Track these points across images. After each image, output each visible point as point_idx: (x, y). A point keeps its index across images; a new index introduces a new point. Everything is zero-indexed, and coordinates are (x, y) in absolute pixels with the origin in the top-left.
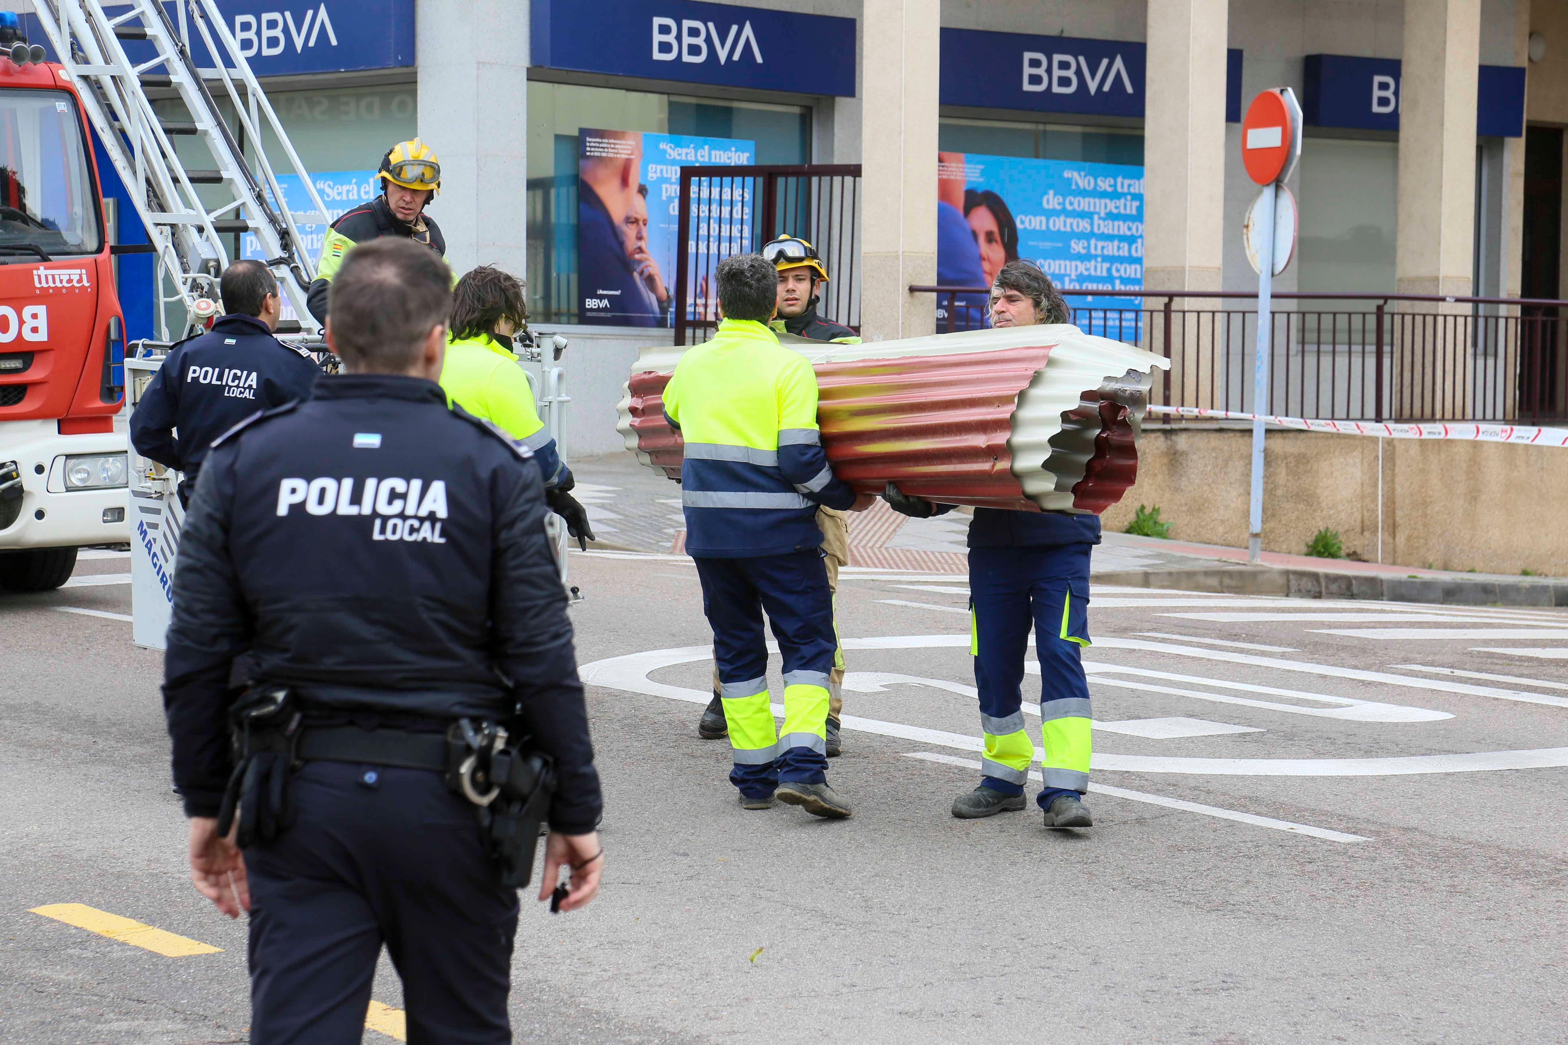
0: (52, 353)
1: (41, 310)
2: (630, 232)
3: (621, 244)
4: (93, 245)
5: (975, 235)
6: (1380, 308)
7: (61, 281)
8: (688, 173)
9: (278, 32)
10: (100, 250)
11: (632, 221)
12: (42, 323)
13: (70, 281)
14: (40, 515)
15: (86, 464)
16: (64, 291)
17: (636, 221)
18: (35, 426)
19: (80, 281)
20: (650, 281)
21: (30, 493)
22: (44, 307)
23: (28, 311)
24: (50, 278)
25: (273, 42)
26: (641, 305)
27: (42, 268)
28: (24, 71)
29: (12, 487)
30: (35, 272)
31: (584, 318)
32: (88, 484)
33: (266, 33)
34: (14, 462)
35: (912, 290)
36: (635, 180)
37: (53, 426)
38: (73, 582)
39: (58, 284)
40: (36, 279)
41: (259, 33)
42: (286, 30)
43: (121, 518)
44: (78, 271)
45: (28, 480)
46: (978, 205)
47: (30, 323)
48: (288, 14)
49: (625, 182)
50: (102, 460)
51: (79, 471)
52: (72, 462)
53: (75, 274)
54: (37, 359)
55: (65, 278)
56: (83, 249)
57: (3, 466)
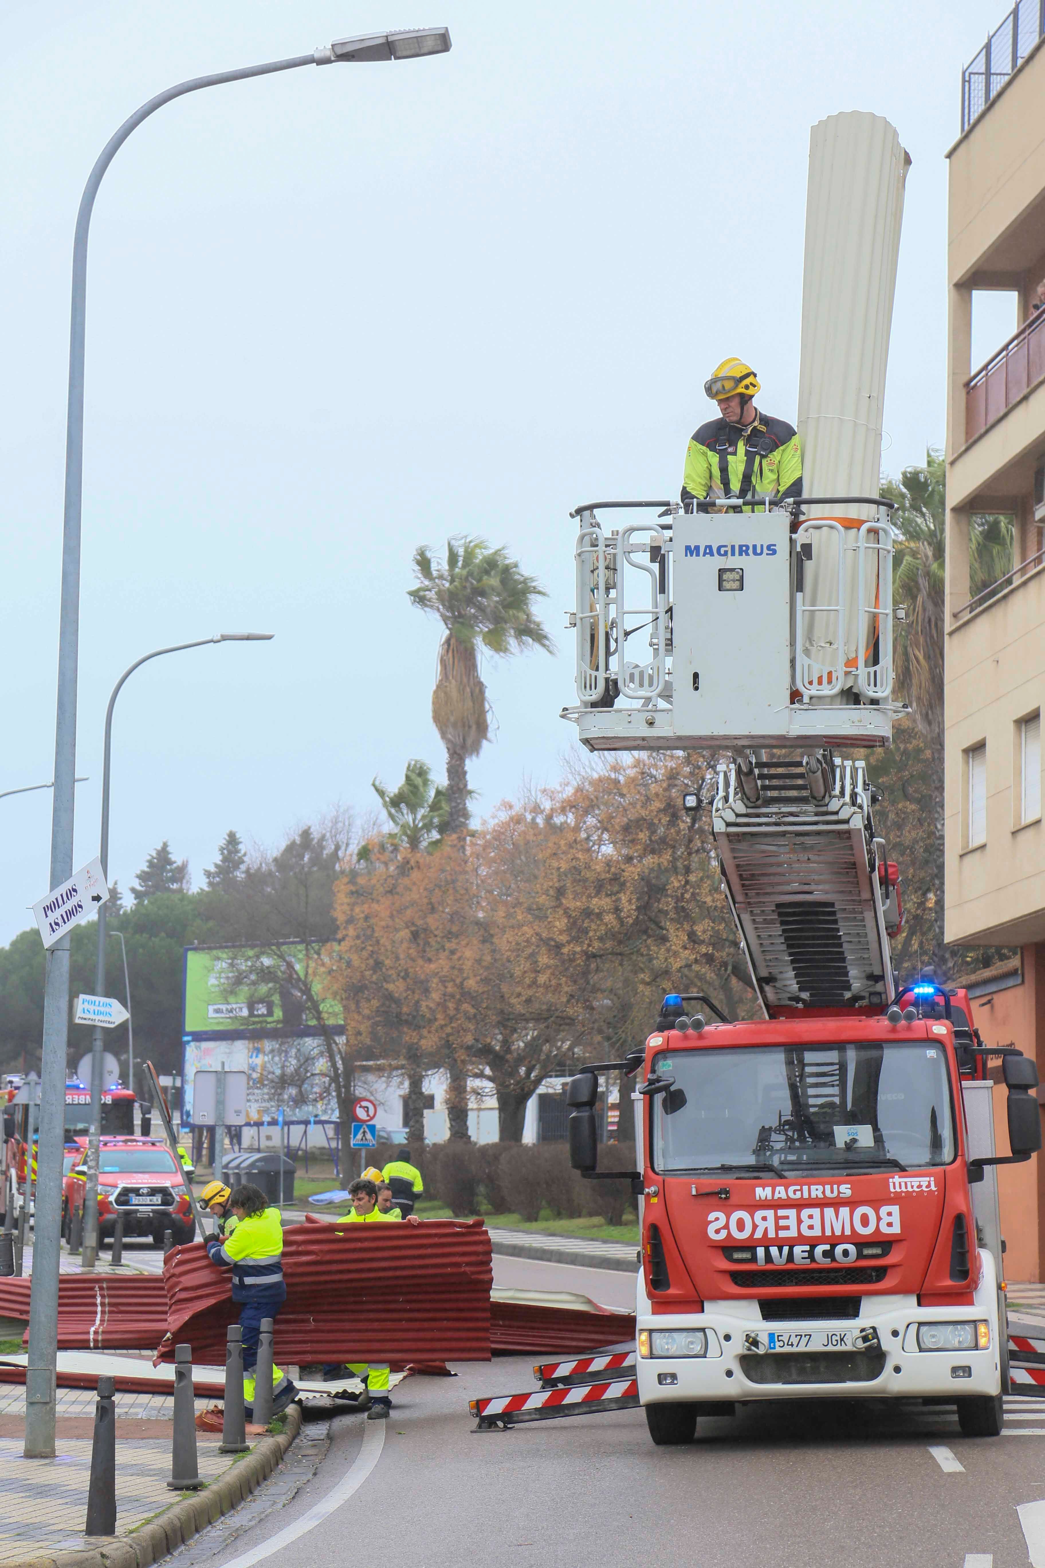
0: (904, 1242)
1: (895, 1209)
7: (912, 1187)
12: (896, 1219)
13: (919, 1186)
14: (897, 1369)
15: (938, 1331)
16: (914, 1194)
18: (897, 1299)
19: (929, 1186)
21: (888, 1352)
22: (898, 1207)
23: (884, 1210)
24: (903, 1185)
27: (897, 1177)
29: (873, 1347)
30: (891, 1180)
32: (938, 1346)
34: (874, 1327)
37: (913, 1299)
39: (910, 1189)
40: (891, 1185)
43: (970, 1375)
44: (928, 1179)
45: (889, 1342)
47: (885, 1219)
50: (952, 1327)
51: (929, 1336)
52: (926, 1328)
53: (925, 1181)
54: (895, 1248)
55: (916, 1184)
57: (862, 1330)
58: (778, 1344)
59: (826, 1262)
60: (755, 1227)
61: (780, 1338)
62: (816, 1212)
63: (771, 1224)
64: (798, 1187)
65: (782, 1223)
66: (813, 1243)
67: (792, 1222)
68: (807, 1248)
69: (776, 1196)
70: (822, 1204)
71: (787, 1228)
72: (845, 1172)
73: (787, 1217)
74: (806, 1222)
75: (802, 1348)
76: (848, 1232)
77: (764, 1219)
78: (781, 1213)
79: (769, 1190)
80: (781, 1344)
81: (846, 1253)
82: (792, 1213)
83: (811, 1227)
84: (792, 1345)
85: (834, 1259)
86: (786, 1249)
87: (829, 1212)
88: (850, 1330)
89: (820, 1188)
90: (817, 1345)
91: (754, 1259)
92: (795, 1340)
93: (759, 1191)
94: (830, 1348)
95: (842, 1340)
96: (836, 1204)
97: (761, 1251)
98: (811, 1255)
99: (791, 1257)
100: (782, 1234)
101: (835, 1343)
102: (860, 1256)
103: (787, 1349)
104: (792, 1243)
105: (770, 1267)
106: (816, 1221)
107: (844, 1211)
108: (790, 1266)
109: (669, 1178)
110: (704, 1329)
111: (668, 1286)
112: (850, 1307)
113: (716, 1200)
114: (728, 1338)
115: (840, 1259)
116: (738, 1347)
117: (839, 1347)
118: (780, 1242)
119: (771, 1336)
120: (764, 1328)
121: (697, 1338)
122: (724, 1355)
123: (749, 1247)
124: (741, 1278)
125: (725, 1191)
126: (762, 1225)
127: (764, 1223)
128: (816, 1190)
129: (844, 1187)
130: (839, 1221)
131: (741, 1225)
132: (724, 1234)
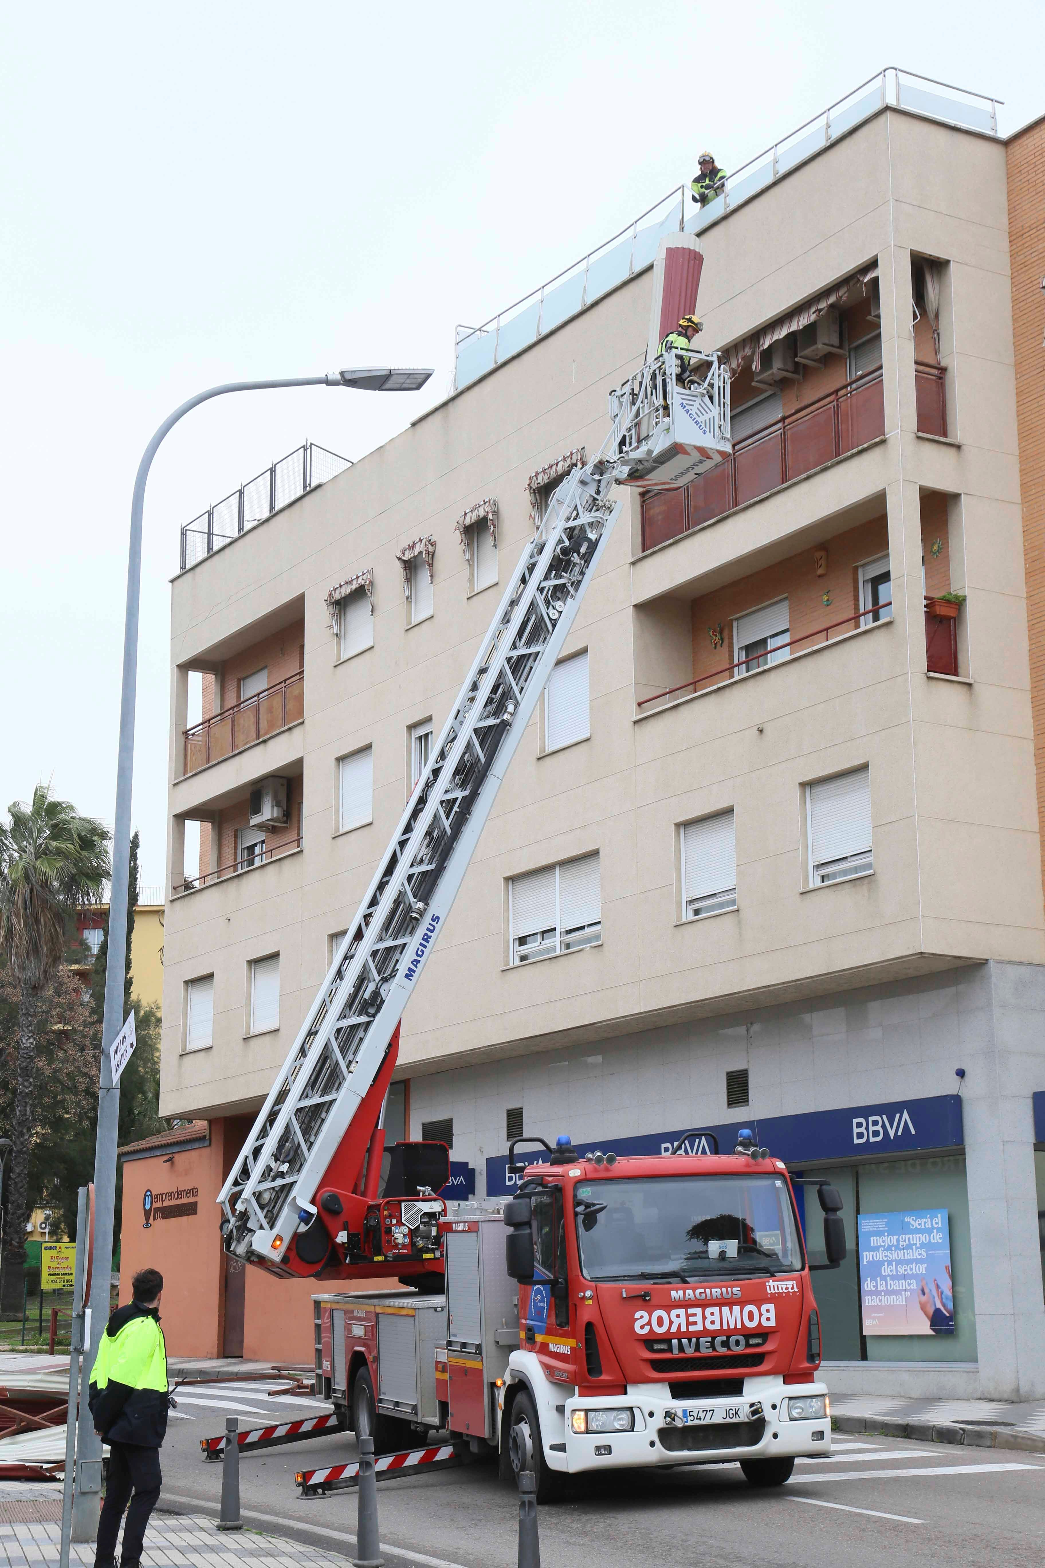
0: (778, 1334)
1: (771, 1307)
4: (798, 1265)
7: (782, 1289)
9: (878, 1128)
10: (803, 1269)
12: (772, 1315)
13: (787, 1288)
14: (775, 1436)
15: (800, 1403)
16: (784, 1295)
18: (769, 1379)
19: (792, 1288)
21: (769, 1422)
22: (773, 1305)
23: (764, 1308)
24: (776, 1287)
25: (876, 1134)
27: (771, 1281)
28: (757, 1165)
29: (759, 1418)
30: (767, 1284)
32: (802, 1416)
33: (872, 1128)
34: (759, 1402)
37: (783, 1379)
38: (793, 1480)
39: (781, 1291)
40: (768, 1287)
41: (867, 1129)
42: (884, 1126)
43: (822, 1439)
44: (791, 1282)
45: (768, 1414)
47: (765, 1315)
48: (884, 1117)
50: (809, 1401)
51: (796, 1408)
52: (792, 1402)
53: (790, 1284)
54: (770, 1337)
55: (784, 1287)
56: (793, 1268)
57: (752, 1405)
58: (690, 1418)
59: (722, 1350)
60: (671, 1323)
61: (691, 1414)
62: (716, 1310)
63: (683, 1320)
64: (703, 1290)
65: (691, 1319)
66: (714, 1335)
67: (699, 1319)
68: (709, 1339)
69: (687, 1297)
70: (720, 1303)
71: (695, 1323)
72: (733, 1277)
73: (695, 1315)
74: (710, 1318)
75: (707, 1421)
76: (739, 1326)
77: (678, 1316)
78: (691, 1311)
79: (681, 1292)
80: (692, 1418)
81: (737, 1343)
82: (698, 1311)
83: (713, 1322)
84: (700, 1419)
85: (729, 1348)
86: (694, 1340)
87: (726, 1309)
88: (742, 1405)
89: (718, 1290)
90: (718, 1419)
91: (670, 1349)
92: (702, 1415)
93: (673, 1293)
94: (728, 1420)
95: (736, 1413)
96: (730, 1302)
97: (675, 1342)
98: (713, 1346)
99: (697, 1348)
100: (692, 1328)
101: (731, 1416)
102: (748, 1345)
103: (697, 1422)
104: (698, 1335)
105: (682, 1355)
106: (716, 1318)
107: (736, 1309)
108: (697, 1354)
109: (600, 1284)
110: (631, 1409)
111: (600, 1373)
112: (734, 1388)
113: (639, 1302)
114: (651, 1414)
115: (734, 1348)
116: (659, 1422)
117: (734, 1420)
118: (689, 1335)
119: (685, 1412)
120: (680, 1405)
121: (625, 1415)
122: (647, 1430)
123: (666, 1339)
124: (659, 1365)
125: (647, 1294)
126: (676, 1322)
127: (678, 1320)
128: (716, 1292)
129: (735, 1289)
130: (733, 1317)
131: (660, 1322)
132: (647, 1329)
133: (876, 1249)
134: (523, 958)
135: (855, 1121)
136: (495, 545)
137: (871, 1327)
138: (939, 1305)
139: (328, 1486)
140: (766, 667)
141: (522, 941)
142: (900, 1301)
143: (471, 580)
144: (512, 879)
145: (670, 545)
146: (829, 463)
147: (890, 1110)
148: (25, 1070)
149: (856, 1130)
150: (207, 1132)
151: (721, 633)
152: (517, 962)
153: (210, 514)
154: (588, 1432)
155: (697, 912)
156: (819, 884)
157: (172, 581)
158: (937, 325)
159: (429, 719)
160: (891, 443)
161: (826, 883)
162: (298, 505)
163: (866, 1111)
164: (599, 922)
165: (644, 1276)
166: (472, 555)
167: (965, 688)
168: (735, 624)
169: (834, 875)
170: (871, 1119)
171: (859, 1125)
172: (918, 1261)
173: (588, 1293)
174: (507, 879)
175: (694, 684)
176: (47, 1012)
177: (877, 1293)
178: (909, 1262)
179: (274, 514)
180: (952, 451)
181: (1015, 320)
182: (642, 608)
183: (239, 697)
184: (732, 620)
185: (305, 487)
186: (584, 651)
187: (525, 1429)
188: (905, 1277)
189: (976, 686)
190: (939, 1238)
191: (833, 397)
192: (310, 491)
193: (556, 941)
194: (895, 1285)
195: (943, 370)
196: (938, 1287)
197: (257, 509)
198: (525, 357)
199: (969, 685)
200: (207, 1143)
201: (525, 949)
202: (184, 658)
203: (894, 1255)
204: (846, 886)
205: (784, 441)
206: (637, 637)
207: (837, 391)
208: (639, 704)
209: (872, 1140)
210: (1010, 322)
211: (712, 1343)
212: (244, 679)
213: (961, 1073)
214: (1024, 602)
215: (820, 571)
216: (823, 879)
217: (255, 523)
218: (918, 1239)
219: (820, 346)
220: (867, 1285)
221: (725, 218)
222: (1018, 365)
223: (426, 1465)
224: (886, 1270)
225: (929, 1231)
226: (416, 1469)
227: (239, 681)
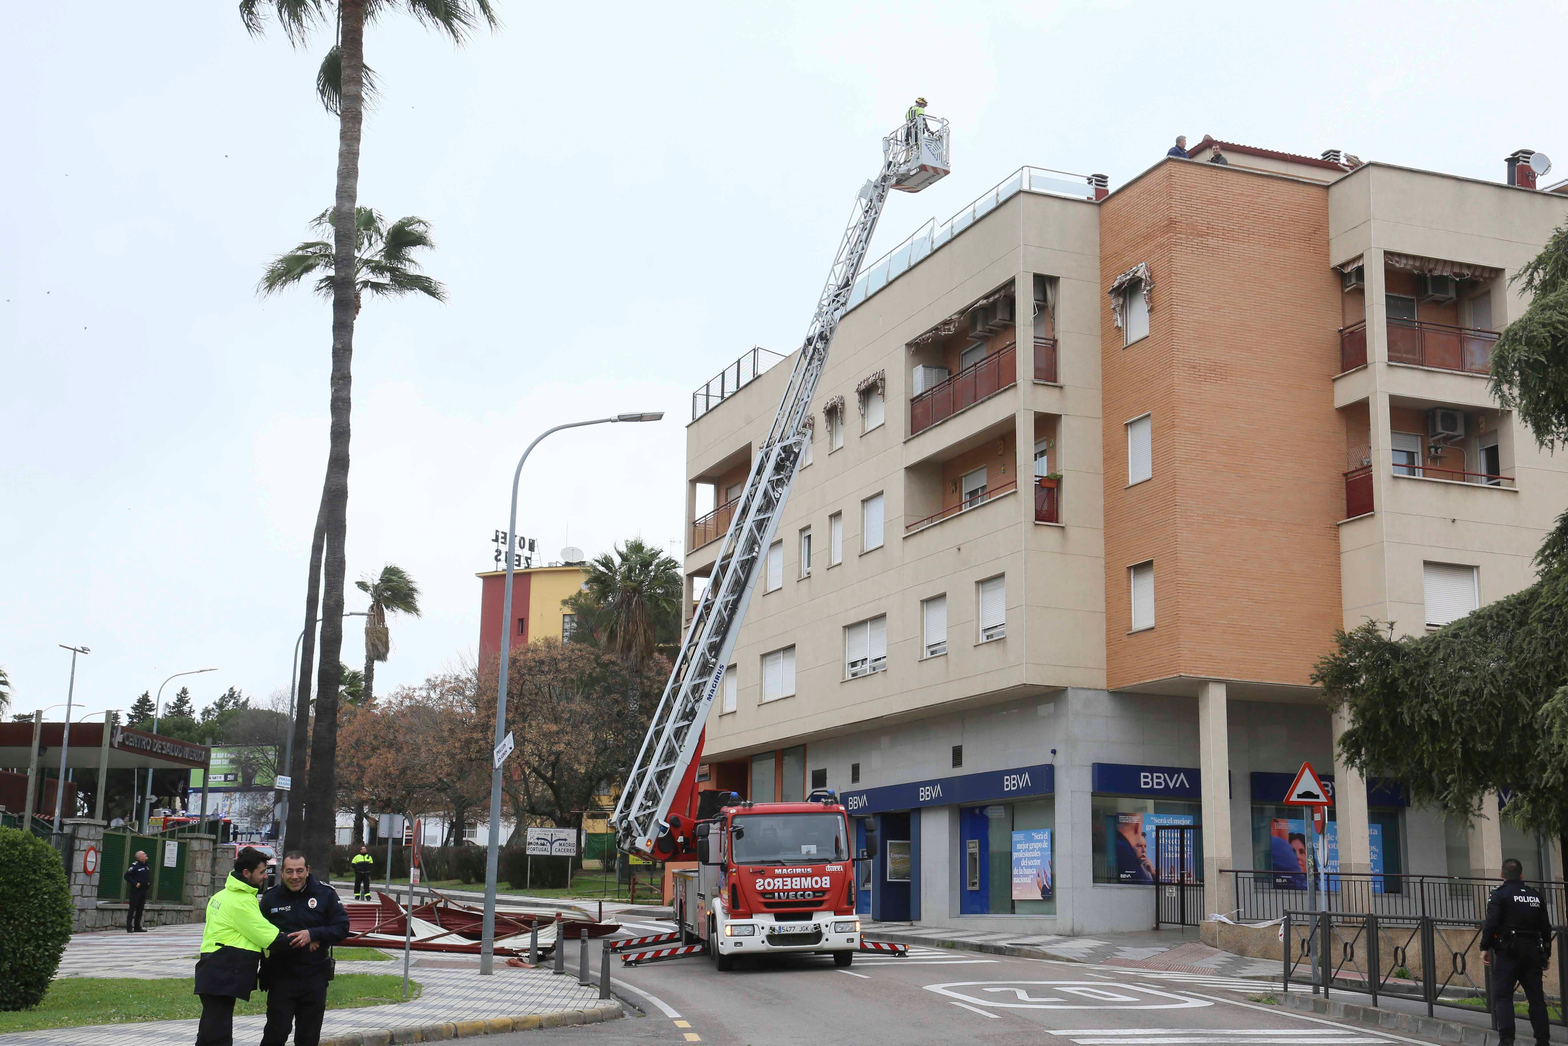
0: (831, 891)
1: (828, 878)
2: (1139, 850)
3: (1135, 854)
4: (846, 858)
5: (1294, 850)
6: (1421, 881)
7: (834, 869)
8: (1159, 828)
9: (1015, 782)
10: (848, 860)
11: (1138, 845)
12: (828, 882)
13: (837, 870)
14: (827, 940)
15: (842, 925)
16: (835, 872)
17: (1141, 846)
18: (826, 913)
19: (840, 869)
20: (1148, 868)
21: (824, 934)
23: (824, 878)
24: (831, 869)
25: (1014, 786)
26: (1145, 877)
27: (828, 865)
28: (829, 808)
29: (819, 932)
30: (826, 867)
31: (1120, 881)
32: (842, 931)
33: (1013, 782)
34: (819, 924)
35: (1221, 871)
36: (1140, 831)
37: (833, 913)
38: (855, 962)
39: (833, 871)
40: (826, 869)
41: (1010, 782)
42: (1017, 781)
43: (853, 942)
45: (824, 930)
46: (1295, 839)
47: (824, 882)
48: (1017, 776)
49: (1136, 831)
50: (847, 924)
51: (839, 927)
52: (837, 924)
53: (839, 867)
54: (827, 893)
57: (814, 925)
58: (783, 931)
59: (801, 899)
60: (775, 885)
61: (782, 929)
62: (798, 879)
63: (780, 884)
64: (791, 870)
65: (785, 883)
66: (797, 891)
67: (789, 883)
68: (794, 893)
69: (783, 873)
70: (800, 876)
71: (787, 885)
72: (809, 863)
73: (787, 882)
74: (795, 883)
75: (791, 932)
76: (810, 887)
77: (778, 882)
78: (785, 879)
79: (780, 870)
81: (809, 895)
82: (789, 880)
83: (796, 885)
85: (804, 898)
86: (786, 894)
87: (803, 879)
88: (810, 925)
90: (797, 931)
91: (774, 898)
92: (789, 929)
93: (776, 870)
94: (802, 932)
95: (806, 929)
96: (806, 876)
97: (776, 894)
99: (788, 897)
100: (785, 888)
101: (803, 930)
102: (814, 896)
103: (786, 932)
104: (788, 891)
105: (780, 901)
106: (798, 883)
107: (809, 879)
108: (787, 901)
109: (740, 866)
110: (753, 925)
111: (739, 908)
112: (808, 917)
113: (759, 874)
114: (763, 928)
115: (806, 897)
116: (767, 931)
117: (805, 932)
118: (784, 891)
119: (780, 927)
120: (777, 924)
121: (751, 928)
122: (761, 935)
123: (772, 892)
124: (768, 905)
125: (762, 871)
126: (777, 884)
127: (778, 883)
128: (799, 870)
129: (809, 870)
130: (807, 883)
131: (769, 884)
132: (762, 887)
133: (1019, 851)
134: (854, 675)
135: (1006, 777)
136: (842, 424)
137: (1016, 895)
138: (1045, 883)
139: (637, 961)
140: (961, 512)
141: (854, 664)
142: (1028, 880)
143: (831, 444)
144: (848, 627)
145: (921, 434)
146: (991, 395)
147: (1020, 772)
148: (632, 724)
149: (1006, 783)
150: (708, 771)
151: (956, 485)
152: (850, 677)
153: (708, 385)
154: (732, 935)
155: (932, 653)
156: (985, 640)
157: (687, 427)
158: (1053, 314)
159: (809, 527)
160: (1019, 386)
161: (990, 640)
162: (749, 386)
163: (1010, 772)
164: (885, 657)
165: (762, 862)
166: (832, 428)
167: (1059, 530)
168: (963, 479)
169: (992, 636)
170: (1012, 777)
171: (1007, 780)
172: (1037, 858)
173: (734, 870)
174: (845, 627)
175: (943, 513)
176: (651, 686)
177: (1019, 876)
178: (1033, 858)
179: (739, 390)
180: (1057, 390)
181: (1102, 309)
182: (910, 469)
183: (727, 500)
184: (962, 477)
185: (754, 375)
186: (881, 494)
187: (715, 934)
188: (1031, 867)
189: (1068, 529)
190: (1046, 845)
191: (997, 355)
192: (757, 378)
193: (867, 666)
194: (1027, 871)
195: (1055, 341)
196: (1045, 873)
197: (731, 387)
198: (859, 310)
199: (1063, 527)
200: (708, 778)
201: (855, 669)
202: (692, 477)
203: (1027, 855)
204: (994, 643)
205: (975, 377)
206: (907, 487)
207: (999, 352)
208: (907, 528)
209: (1012, 789)
210: (1099, 310)
211: (796, 895)
212: (730, 488)
213: (1054, 752)
214: (1102, 477)
215: (1000, 453)
216: (988, 637)
217: (730, 394)
218: (1037, 845)
219: (997, 320)
220: (1015, 871)
221: (949, 242)
222: (1103, 335)
223: (688, 954)
224: (1023, 863)
225: (1041, 841)
226: (683, 956)
227: (727, 490)
